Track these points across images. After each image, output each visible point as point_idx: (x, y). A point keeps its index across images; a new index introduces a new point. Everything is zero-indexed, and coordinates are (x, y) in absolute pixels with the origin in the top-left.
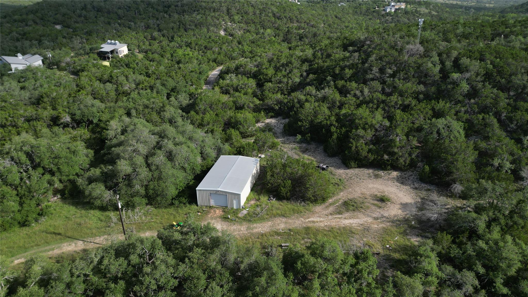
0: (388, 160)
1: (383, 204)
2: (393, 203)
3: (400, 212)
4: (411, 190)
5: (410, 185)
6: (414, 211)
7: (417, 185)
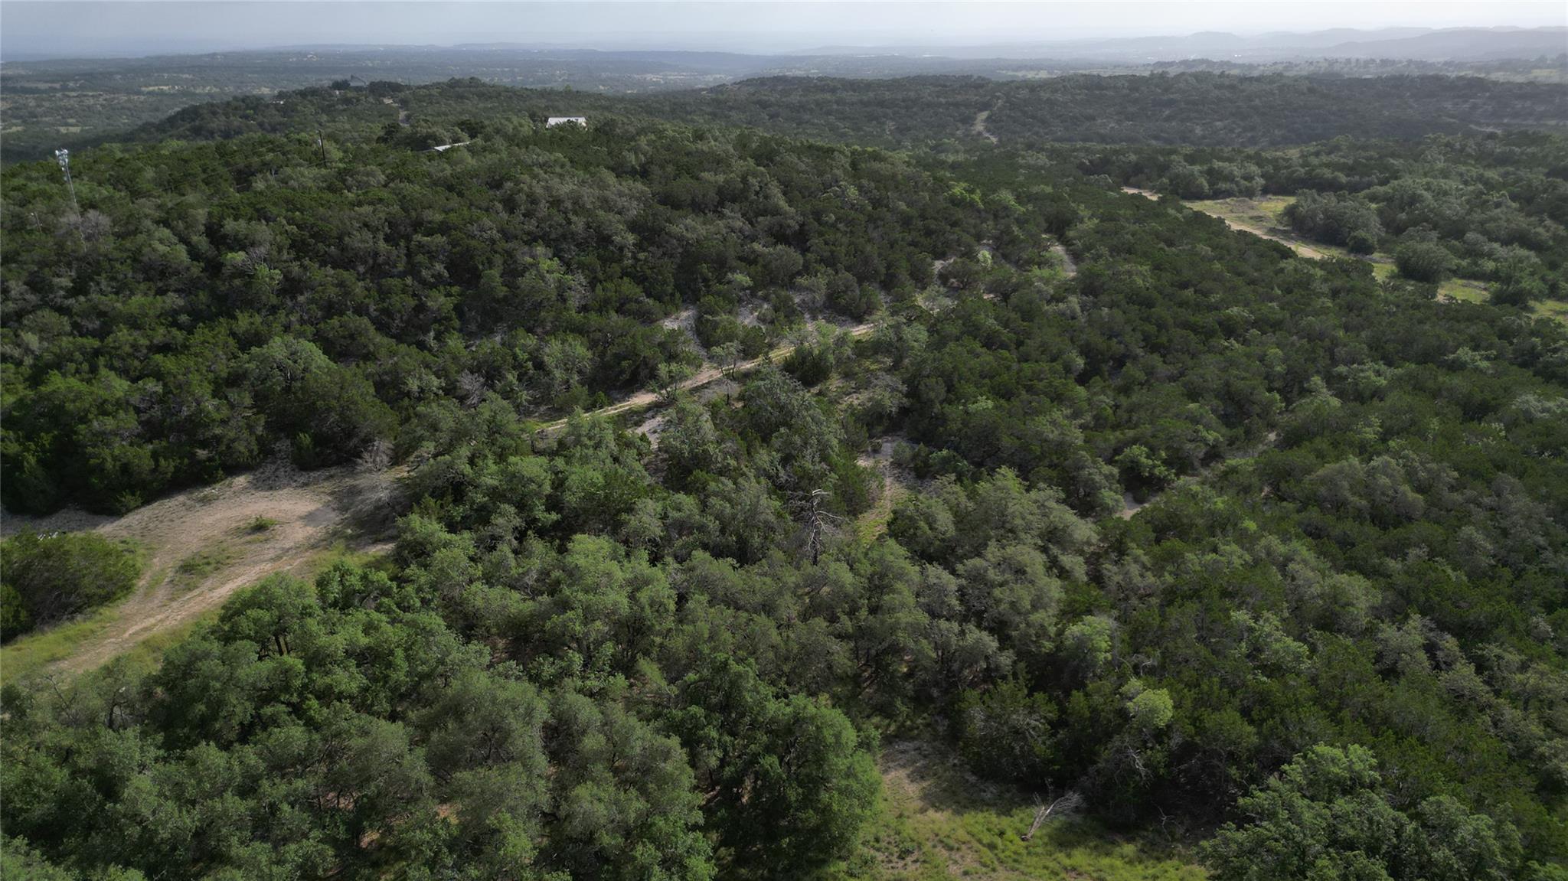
0: (210, 459)
1: (267, 533)
2: (281, 524)
3: (310, 530)
4: (299, 490)
5: (289, 485)
6: (335, 517)
7: (302, 480)
